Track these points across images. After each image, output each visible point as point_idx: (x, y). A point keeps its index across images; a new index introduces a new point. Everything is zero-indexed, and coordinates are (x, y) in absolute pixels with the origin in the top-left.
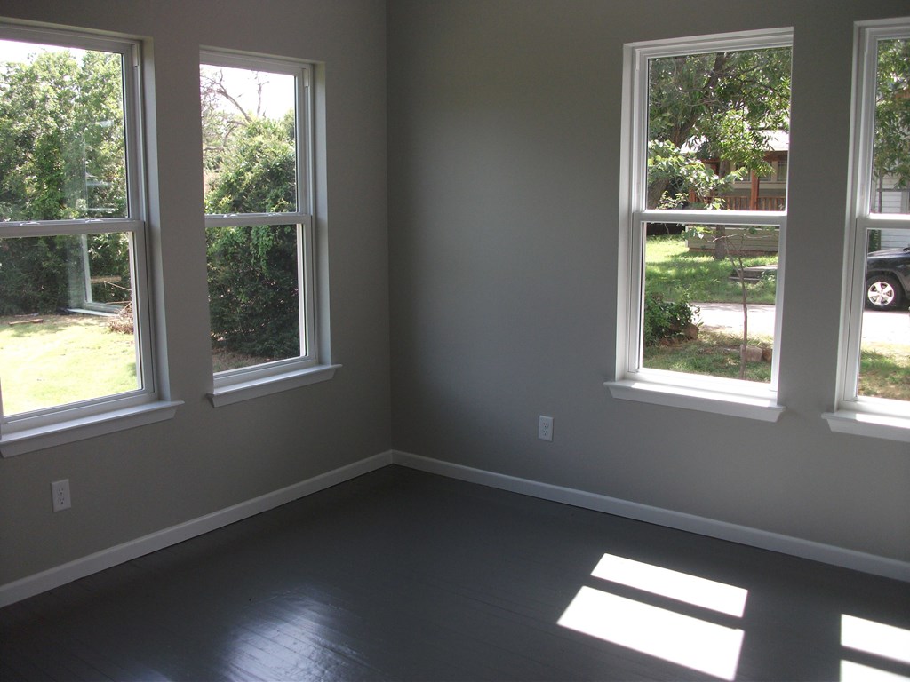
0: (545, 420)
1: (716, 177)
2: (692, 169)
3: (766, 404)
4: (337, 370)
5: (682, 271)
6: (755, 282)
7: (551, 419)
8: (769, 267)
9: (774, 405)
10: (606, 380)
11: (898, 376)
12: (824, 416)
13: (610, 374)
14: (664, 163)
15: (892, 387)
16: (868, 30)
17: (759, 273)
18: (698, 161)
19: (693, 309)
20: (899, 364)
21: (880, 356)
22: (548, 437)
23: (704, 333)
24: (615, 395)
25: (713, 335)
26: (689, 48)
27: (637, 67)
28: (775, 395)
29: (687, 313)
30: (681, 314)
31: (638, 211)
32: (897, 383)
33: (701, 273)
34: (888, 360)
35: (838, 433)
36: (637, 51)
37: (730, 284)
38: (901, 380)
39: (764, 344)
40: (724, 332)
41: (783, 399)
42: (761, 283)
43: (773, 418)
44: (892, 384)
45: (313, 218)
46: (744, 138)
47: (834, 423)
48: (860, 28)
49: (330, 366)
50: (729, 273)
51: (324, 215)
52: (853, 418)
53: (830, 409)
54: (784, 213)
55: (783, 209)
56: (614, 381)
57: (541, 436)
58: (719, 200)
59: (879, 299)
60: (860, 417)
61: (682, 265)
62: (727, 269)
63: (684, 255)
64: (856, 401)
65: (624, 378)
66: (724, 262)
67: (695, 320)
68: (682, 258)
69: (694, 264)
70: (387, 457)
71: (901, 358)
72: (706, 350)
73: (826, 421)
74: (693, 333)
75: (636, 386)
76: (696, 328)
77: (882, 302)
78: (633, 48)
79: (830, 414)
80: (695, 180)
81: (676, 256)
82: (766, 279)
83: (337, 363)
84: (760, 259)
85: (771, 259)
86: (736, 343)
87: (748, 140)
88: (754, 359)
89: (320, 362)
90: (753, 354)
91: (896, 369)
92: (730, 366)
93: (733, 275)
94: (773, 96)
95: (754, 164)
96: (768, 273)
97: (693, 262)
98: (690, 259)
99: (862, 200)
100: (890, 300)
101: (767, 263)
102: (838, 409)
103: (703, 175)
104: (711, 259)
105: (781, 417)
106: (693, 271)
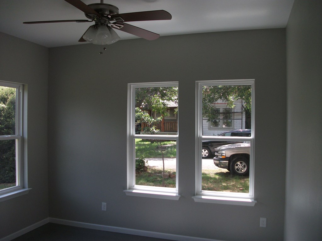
0: (104, 204)
1: (153, 119)
2: (146, 117)
3: (175, 195)
4: (30, 190)
5: (140, 147)
6: (164, 150)
7: (106, 203)
8: (168, 145)
9: (177, 195)
10: (124, 190)
11: (212, 180)
12: (193, 197)
13: (125, 187)
14: (137, 115)
15: (210, 184)
16: (199, 83)
17: (166, 147)
18: (147, 114)
19: (145, 161)
20: (212, 176)
21: (206, 174)
22: (105, 210)
23: (149, 169)
24: (127, 194)
25: (152, 170)
26: (148, 85)
27: (132, 90)
28: (177, 192)
29: (143, 162)
30: (141, 163)
31: (133, 135)
32: (211, 183)
33: (146, 148)
34: (208, 175)
35: (196, 202)
36: (132, 85)
37: (156, 151)
38: (213, 182)
39: (169, 172)
40: (156, 168)
41: (180, 192)
42: (166, 151)
43: (178, 199)
44: (210, 183)
45: (22, 137)
46: (160, 104)
47: (196, 199)
48: (197, 82)
49: (27, 189)
50: (156, 147)
51: (26, 136)
52: (201, 197)
53: (194, 195)
54: (178, 136)
55: (177, 135)
56: (127, 190)
57: (103, 209)
58: (154, 126)
59: (204, 155)
60: (203, 197)
61: (140, 145)
62: (155, 146)
63: (140, 141)
64: (201, 192)
65: (130, 189)
66: (154, 144)
67: (146, 165)
68: (140, 143)
69: (144, 145)
70: (47, 220)
71: (212, 174)
72: (150, 175)
73: (193, 199)
74: (146, 169)
75: (134, 191)
76: (146, 168)
77: (205, 156)
78: (130, 85)
79: (194, 197)
80: (147, 120)
81: (138, 142)
82: (168, 149)
83: (30, 188)
84: (165, 143)
85: (169, 142)
86: (160, 172)
87: (161, 105)
88: (166, 177)
89: (24, 188)
90: (166, 175)
91: (211, 178)
92: (159, 180)
93: (157, 148)
94: (169, 91)
95: (163, 113)
96: (168, 147)
97: (143, 144)
98: (142, 143)
99: (200, 132)
100: (207, 155)
101: (168, 144)
102: (196, 195)
103: (149, 119)
104: (150, 143)
105: (180, 198)
106: (144, 147)
